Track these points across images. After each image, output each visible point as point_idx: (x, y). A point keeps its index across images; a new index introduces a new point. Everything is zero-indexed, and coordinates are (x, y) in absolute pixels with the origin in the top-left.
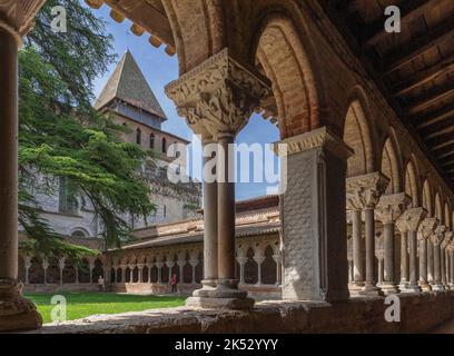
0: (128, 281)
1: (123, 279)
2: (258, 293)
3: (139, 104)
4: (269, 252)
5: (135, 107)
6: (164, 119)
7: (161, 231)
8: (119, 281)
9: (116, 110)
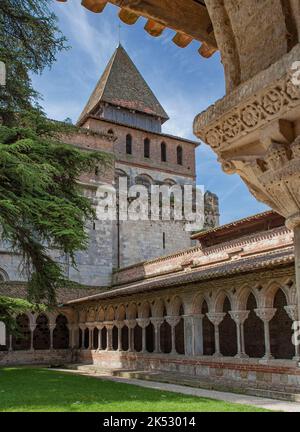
0: (96, 347)
1: (91, 344)
2: (266, 376)
3: (131, 105)
4: (280, 300)
5: (126, 109)
6: (164, 119)
7: (150, 270)
8: (87, 346)
9: (102, 116)
